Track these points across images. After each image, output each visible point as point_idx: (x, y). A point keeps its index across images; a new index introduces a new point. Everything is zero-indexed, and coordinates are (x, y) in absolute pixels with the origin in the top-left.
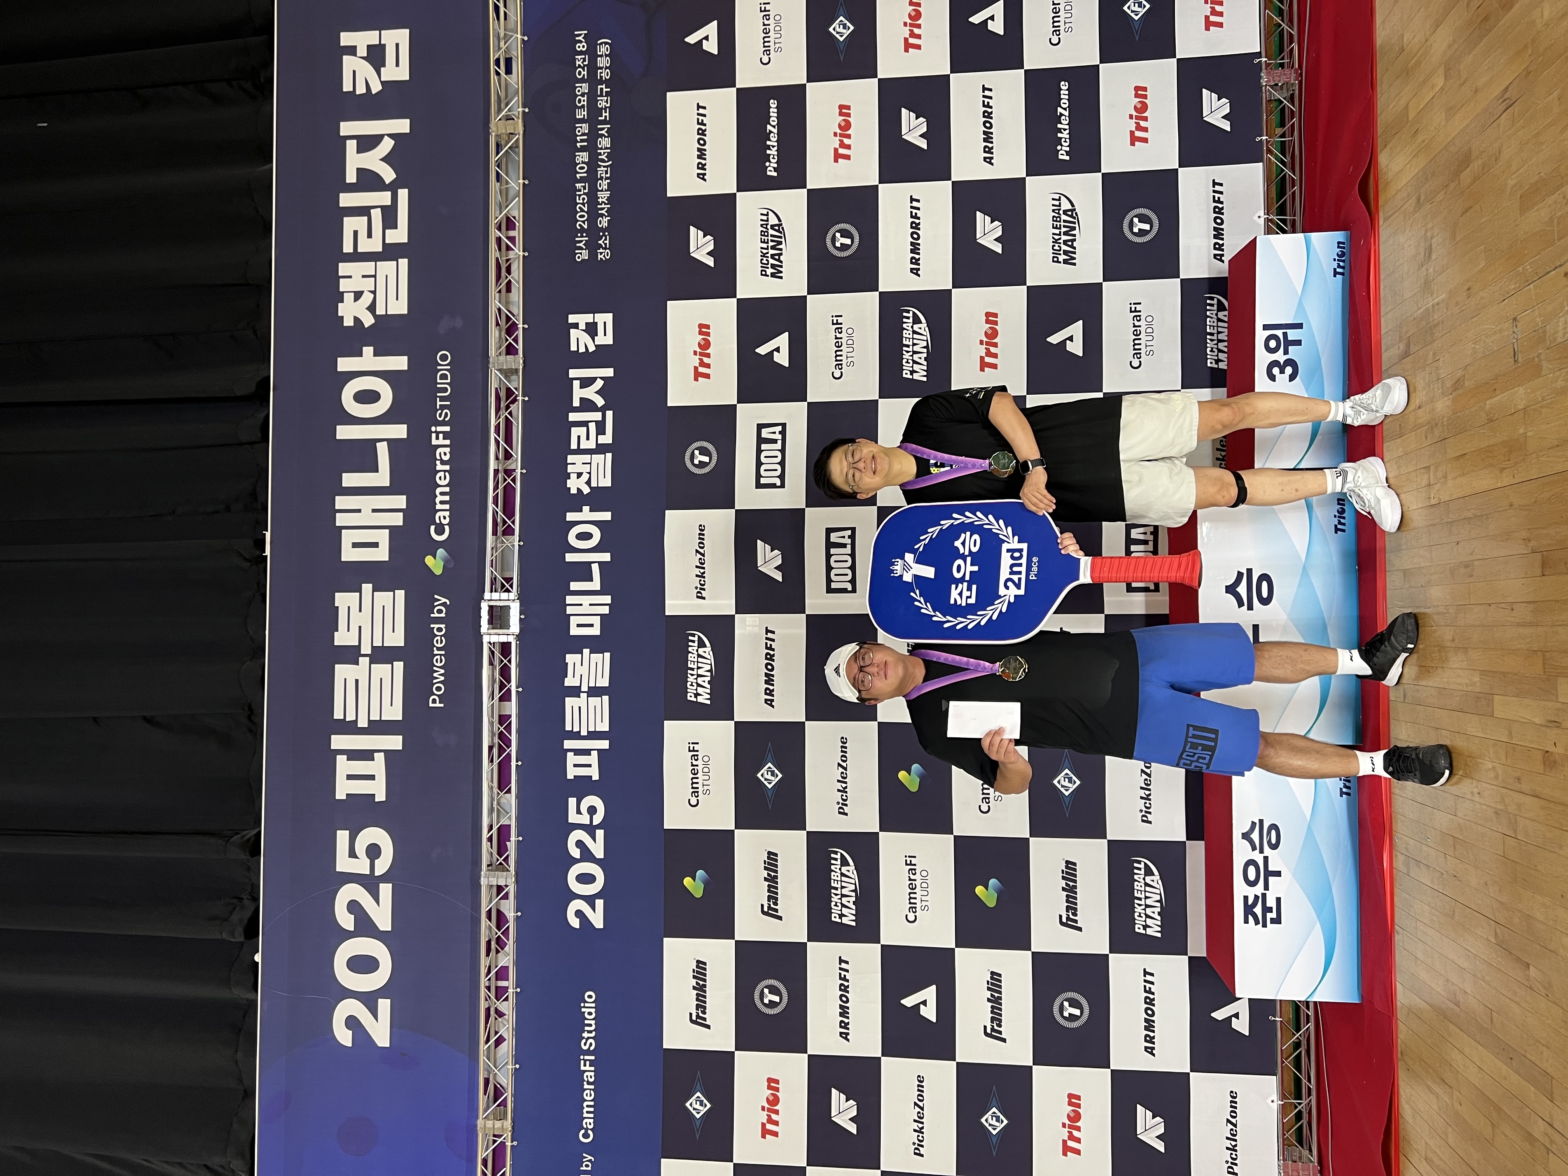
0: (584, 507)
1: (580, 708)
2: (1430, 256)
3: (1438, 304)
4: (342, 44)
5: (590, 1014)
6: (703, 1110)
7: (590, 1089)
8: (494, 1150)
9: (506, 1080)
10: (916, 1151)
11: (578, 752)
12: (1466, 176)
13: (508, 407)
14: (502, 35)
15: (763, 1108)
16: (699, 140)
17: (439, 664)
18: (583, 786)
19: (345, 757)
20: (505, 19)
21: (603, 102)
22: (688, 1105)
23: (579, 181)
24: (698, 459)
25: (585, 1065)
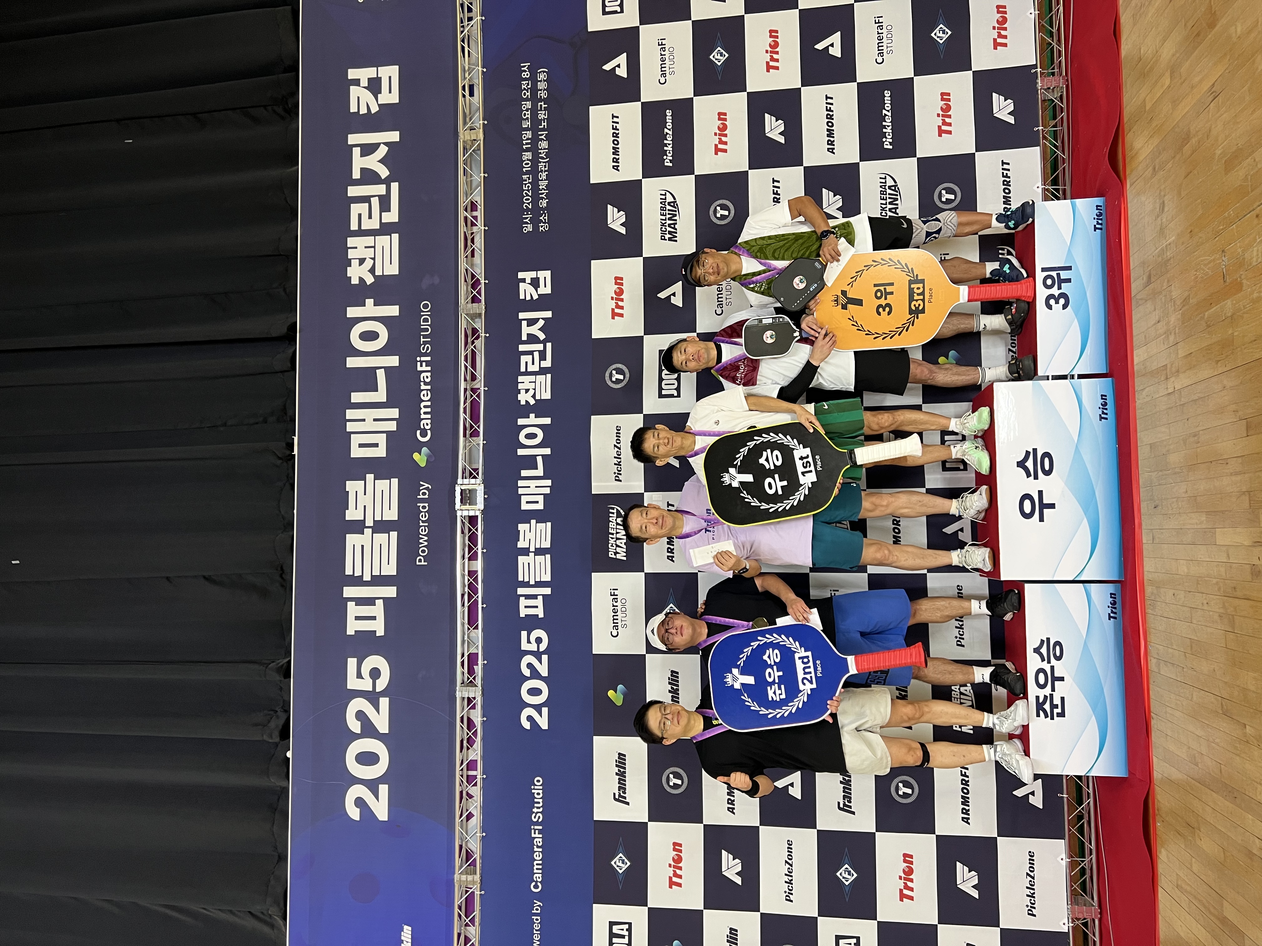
0: (531, 415)
1: (529, 564)
2: (1163, 209)
3: (1170, 244)
4: (349, 78)
5: (538, 794)
6: (625, 867)
7: (539, 852)
8: (466, 898)
9: (475, 846)
10: (787, 898)
11: (528, 597)
12: (1187, 149)
13: (473, 343)
14: (467, 68)
15: (670, 865)
16: (614, 141)
17: (423, 533)
18: (532, 623)
19: (354, 603)
20: (469, 56)
21: (542, 115)
22: (613, 863)
23: (525, 174)
24: (616, 377)
25: (535, 833)
